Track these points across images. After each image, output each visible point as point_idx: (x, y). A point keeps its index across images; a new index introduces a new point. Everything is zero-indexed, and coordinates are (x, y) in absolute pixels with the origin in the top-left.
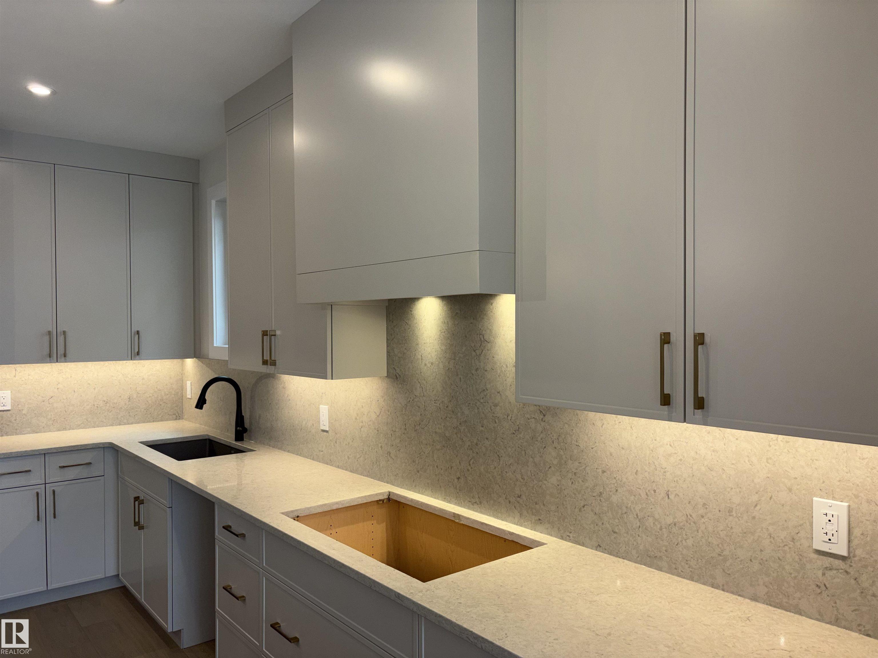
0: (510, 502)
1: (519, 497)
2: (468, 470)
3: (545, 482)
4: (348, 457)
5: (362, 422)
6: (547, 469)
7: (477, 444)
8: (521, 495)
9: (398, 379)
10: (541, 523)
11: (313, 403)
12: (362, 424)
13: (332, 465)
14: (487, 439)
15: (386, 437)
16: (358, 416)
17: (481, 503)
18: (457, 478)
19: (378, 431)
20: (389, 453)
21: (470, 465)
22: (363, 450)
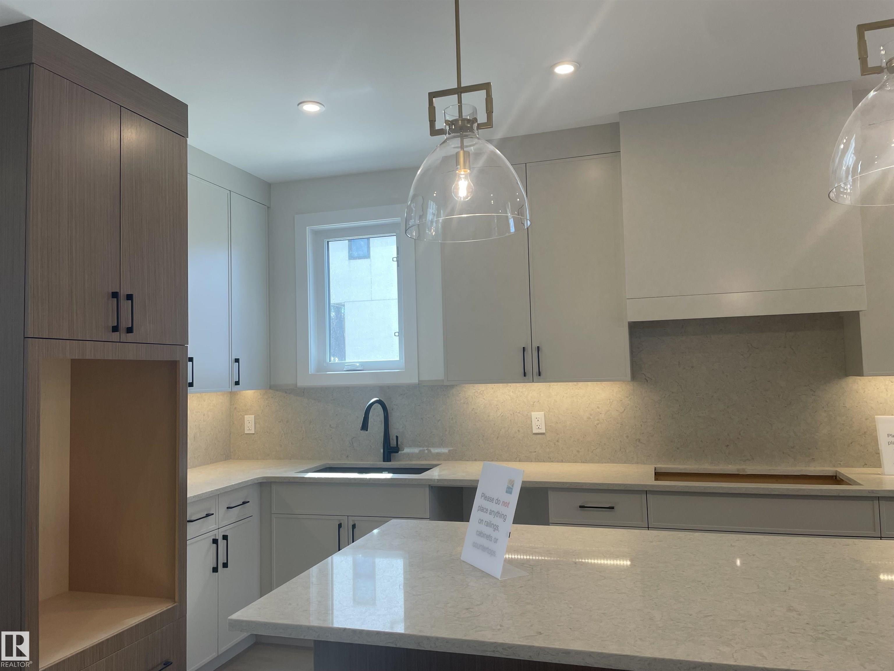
0: (783, 453)
1: (793, 448)
2: (738, 438)
3: (817, 434)
4: (578, 451)
5: (598, 420)
6: (818, 425)
7: (747, 419)
8: (794, 447)
9: (648, 382)
10: (814, 461)
11: (518, 411)
12: (598, 422)
13: (552, 462)
14: (758, 414)
15: (633, 428)
16: (591, 416)
17: (753, 459)
18: (726, 446)
19: (622, 424)
20: (638, 440)
21: (740, 434)
22: (601, 442)
